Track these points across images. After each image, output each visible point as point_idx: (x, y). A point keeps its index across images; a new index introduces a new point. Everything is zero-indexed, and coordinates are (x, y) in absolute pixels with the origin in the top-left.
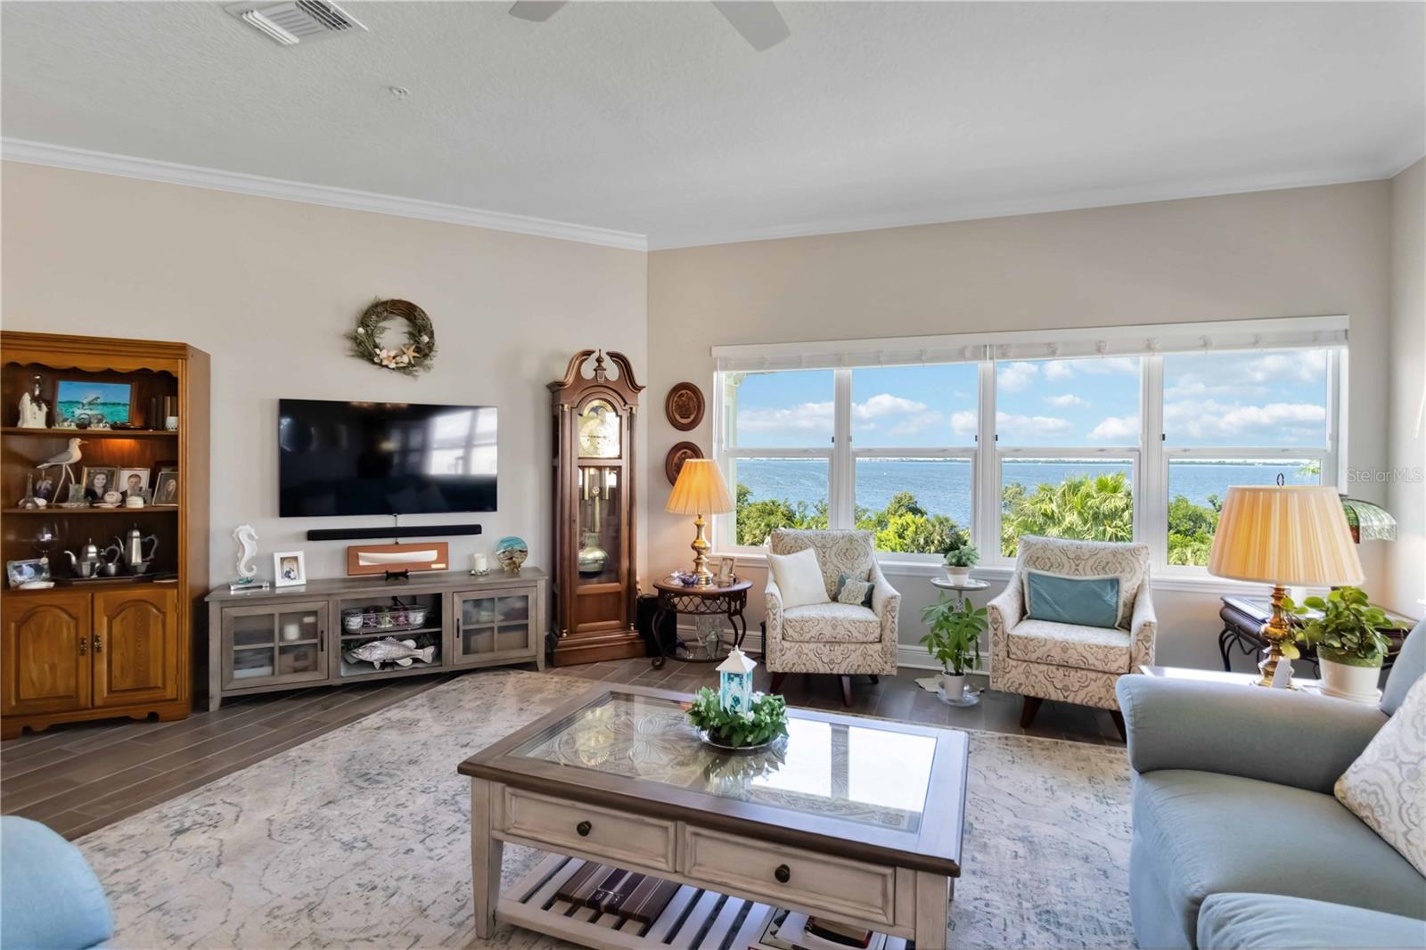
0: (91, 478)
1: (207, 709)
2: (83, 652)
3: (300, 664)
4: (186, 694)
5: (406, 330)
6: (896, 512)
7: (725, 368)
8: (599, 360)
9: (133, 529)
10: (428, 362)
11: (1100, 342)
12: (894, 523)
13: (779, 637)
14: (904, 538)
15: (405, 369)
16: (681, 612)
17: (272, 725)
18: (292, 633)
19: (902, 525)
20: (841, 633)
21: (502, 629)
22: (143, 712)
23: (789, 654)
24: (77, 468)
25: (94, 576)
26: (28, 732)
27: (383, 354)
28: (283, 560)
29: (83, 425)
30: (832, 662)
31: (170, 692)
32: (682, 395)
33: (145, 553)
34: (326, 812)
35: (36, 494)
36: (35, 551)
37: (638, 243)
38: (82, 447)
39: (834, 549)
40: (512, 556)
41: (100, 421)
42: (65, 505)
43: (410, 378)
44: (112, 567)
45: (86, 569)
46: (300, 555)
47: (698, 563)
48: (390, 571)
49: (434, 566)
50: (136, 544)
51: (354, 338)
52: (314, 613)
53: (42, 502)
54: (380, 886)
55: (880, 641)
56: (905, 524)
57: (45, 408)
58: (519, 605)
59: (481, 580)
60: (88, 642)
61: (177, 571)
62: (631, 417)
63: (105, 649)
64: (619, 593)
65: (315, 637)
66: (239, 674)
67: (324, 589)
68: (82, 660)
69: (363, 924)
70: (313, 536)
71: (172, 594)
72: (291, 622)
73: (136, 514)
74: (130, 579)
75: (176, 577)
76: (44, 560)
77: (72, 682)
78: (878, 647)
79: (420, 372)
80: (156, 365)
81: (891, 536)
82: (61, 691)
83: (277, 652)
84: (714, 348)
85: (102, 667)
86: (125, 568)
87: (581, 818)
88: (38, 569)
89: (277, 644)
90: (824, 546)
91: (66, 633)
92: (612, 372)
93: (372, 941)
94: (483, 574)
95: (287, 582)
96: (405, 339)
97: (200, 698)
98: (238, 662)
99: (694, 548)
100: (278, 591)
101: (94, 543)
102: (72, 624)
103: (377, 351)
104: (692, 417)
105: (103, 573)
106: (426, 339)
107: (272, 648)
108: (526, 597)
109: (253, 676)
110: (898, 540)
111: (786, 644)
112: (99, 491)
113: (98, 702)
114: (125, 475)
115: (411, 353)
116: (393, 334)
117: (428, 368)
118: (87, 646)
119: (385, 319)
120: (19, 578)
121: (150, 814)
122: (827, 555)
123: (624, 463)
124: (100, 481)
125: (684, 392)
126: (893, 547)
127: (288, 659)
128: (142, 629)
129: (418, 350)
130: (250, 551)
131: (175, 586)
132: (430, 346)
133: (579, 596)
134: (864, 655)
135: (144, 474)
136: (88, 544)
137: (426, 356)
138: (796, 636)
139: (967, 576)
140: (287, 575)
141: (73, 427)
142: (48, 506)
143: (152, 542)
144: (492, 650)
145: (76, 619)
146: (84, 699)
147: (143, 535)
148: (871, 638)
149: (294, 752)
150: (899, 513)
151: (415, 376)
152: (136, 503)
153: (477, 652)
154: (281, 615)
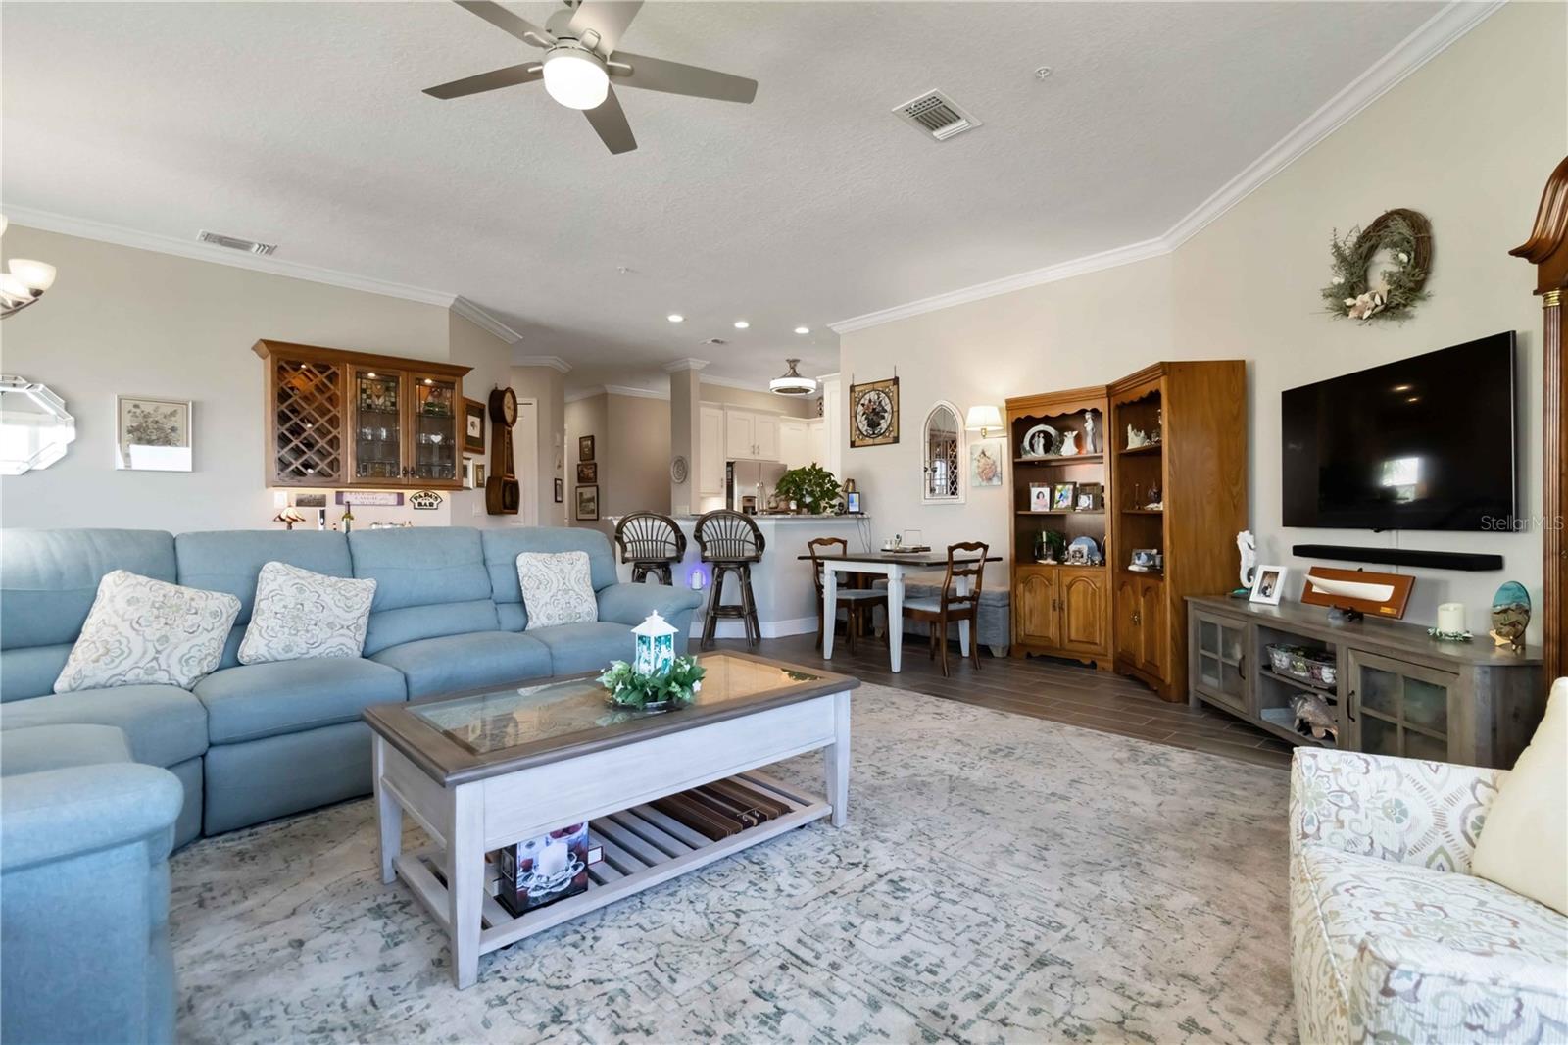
1: (1188, 703)
18: (1238, 652)
22: (1154, 686)
27: (1358, 302)
28: (1266, 573)
31: (1162, 673)
49: (1384, 609)
51: (1328, 293)
52: (1240, 634)
60: (1136, 614)
61: (1165, 567)
65: (1240, 661)
66: (1205, 679)
68: (1136, 628)
70: (1298, 551)
71: (1161, 586)
72: (1236, 640)
75: (1165, 572)
77: (1134, 644)
83: (1220, 666)
89: (1219, 658)
95: (1262, 598)
98: (1204, 667)
109: (1210, 685)
115: (1384, 287)
118: (1136, 618)
128: (1152, 613)
130: (1246, 560)
131: (1162, 579)
140: (1265, 590)
146: (1137, 662)
154: (1222, 628)
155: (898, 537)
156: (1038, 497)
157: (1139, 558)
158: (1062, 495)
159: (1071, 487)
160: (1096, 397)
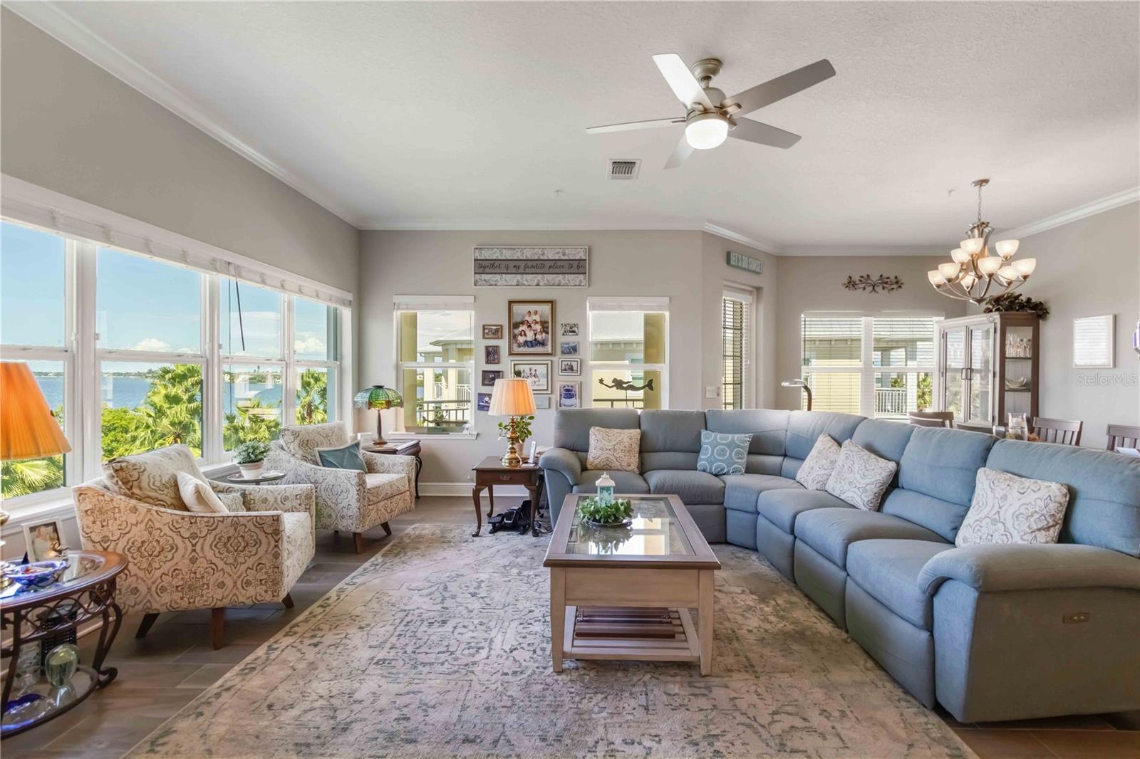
54: (712, 750)
69: (749, 731)
93: (754, 717)
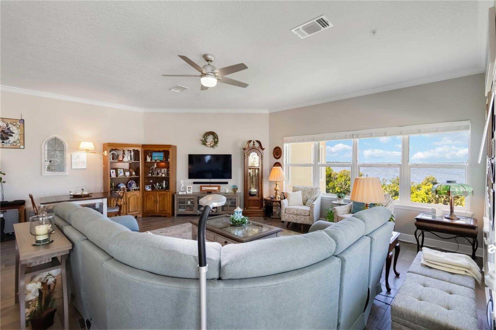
0: (158, 170)
1: (174, 216)
2: (155, 203)
3: (191, 209)
4: (171, 213)
5: (213, 138)
6: (426, 184)
7: (286, 142)
8: (254, 142)
9: (164, 180)
10: (217, 145)
11: (386, 132)
12: (424, 189)
13: (284, 212)
14: (428, 194)
15: (212, 147)
16: (274, 206)
17: (183, 220)
18: (189, 203)
19: (428, 189)
20: (299, 212)
21: (230, 206)
22: (164, 215)
23: (286, 217)
24: (156, 168)
25: (158, 189)
26: (147, 216)
27: (208, 144)
28: (188, 188)
29: (156, 161)
30: (296, 220)
31: (168, 212)
32: (277, 150)
33: (166, 185)
34: (183, 233)
35: (149, 173)
36: (150, 184)
37: (267, 112)
38: (157, 165)
39: (307, 191)
40: (235, 189)
41: (158, 160)
42: (153, 175)
43: (213, 149)
44: (160, 187)
45: (156, 188)
46: (191, 187)
47: (276, 194)
48: (208, 191)
49: (217, 191)
50: (164, 183)
51: (202, 140)
52: (192, 199)
53: (150, 175)
55: (309, 216)
56: (429, 189)
57: (150, 158)
58: (234, 201)
59: (227, 194)
60: (156, 201)
61: (169, 188)
62: (262, 157)
63: (158, 202)
64: (259, 200)
65: (192, 204)
66: (180, 210)
67: (195, 194)
68: (155, 204)
70: (195, 183)
71: (168, 193)
72: (189, 201)
73: (163, 177)
74: (163, 190)
75: (169, 190)
76: (150, 186)
77: (154, 208)
78: (309, 217)
79: (215, 147)
80: (166, 149)
81: (422, 194)
82: (152, 210)
83: (186, 206)
84: (284, 138)
85: (158, 206)
86: (162, 188)
87: (226, 240)
88: (150, 187)
89: (186, 205)
90: (304, 191)
91: (153, 199)
92: (257, 145)
94: (227, 193)
95: (189, 192)
96: (212, 140)
97: (173, 214)
98: (180, 207)
99: (275, 190)
100: (187, 194)
101: (158, 183)
102: (154, 197)
103: (206, 143)
104: (279, 156)
105: (159, 188)
106: (216, 140)
107: (185, 205)
108: (235, 199)
109: (182, 211)
110: (425, 195)
111: (286, 214)
112: (159, 173)
113: (157, 212)
114: (163, 170)
115: (213, 143)
116: (210, 139)
117: (217, 146)
118: (156, 202)
119: (208, 136)
120: (147, 189)
121: (159, 230)
122: (305, 193)
123: (260, 168)
124: (159, 171)
125: (277, 149)
126: (423, 198)
127: (188, 208)
128: (164, 199)
129: (214, 142)
130: (183, 186)
131: (169, 191)
132: (217, 141)
133: (249, 200)
134: (305, 219)
135: (166, 169)
136: (157, 183)
137: (216, 144)
138: (288, 212)
139: (343, 201)
140: (189, 191)
141: (154, 161)
142: (151, 176)
143: (167, 183)
144: (228, 211)
145: (154, 196)
146: (155, 212)
147: (165, 181)
148: (306, 215)
149: (183, 224)
150: (428, 184)
151: (214, 148)
152: (164, 175)
153: (225, 211)
154: (187, 199)
155: (82, 189)
156: (112, 173)
157: (147, 188)
158: (120, 172)
159: (123, 170)
160: (138, 147)
